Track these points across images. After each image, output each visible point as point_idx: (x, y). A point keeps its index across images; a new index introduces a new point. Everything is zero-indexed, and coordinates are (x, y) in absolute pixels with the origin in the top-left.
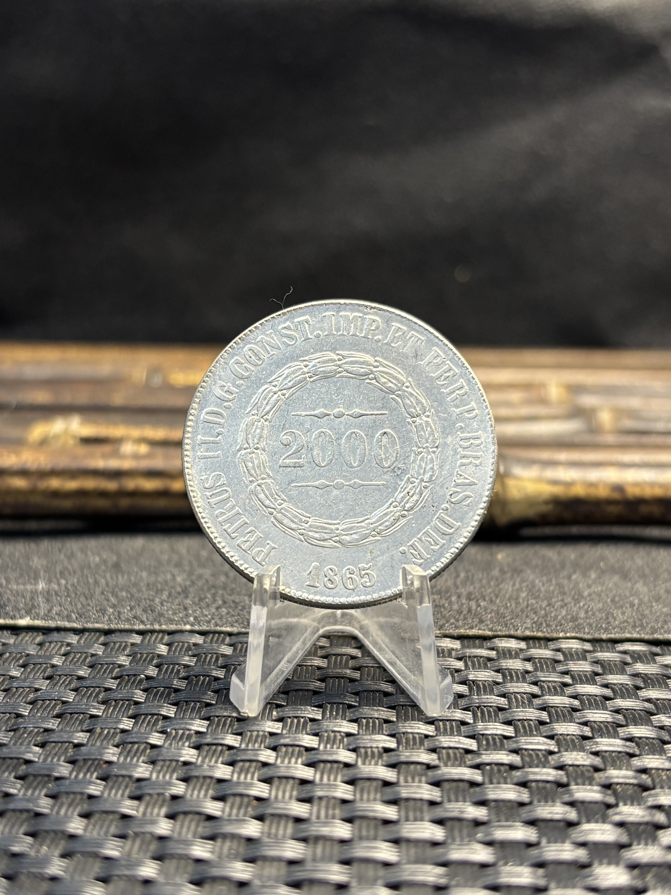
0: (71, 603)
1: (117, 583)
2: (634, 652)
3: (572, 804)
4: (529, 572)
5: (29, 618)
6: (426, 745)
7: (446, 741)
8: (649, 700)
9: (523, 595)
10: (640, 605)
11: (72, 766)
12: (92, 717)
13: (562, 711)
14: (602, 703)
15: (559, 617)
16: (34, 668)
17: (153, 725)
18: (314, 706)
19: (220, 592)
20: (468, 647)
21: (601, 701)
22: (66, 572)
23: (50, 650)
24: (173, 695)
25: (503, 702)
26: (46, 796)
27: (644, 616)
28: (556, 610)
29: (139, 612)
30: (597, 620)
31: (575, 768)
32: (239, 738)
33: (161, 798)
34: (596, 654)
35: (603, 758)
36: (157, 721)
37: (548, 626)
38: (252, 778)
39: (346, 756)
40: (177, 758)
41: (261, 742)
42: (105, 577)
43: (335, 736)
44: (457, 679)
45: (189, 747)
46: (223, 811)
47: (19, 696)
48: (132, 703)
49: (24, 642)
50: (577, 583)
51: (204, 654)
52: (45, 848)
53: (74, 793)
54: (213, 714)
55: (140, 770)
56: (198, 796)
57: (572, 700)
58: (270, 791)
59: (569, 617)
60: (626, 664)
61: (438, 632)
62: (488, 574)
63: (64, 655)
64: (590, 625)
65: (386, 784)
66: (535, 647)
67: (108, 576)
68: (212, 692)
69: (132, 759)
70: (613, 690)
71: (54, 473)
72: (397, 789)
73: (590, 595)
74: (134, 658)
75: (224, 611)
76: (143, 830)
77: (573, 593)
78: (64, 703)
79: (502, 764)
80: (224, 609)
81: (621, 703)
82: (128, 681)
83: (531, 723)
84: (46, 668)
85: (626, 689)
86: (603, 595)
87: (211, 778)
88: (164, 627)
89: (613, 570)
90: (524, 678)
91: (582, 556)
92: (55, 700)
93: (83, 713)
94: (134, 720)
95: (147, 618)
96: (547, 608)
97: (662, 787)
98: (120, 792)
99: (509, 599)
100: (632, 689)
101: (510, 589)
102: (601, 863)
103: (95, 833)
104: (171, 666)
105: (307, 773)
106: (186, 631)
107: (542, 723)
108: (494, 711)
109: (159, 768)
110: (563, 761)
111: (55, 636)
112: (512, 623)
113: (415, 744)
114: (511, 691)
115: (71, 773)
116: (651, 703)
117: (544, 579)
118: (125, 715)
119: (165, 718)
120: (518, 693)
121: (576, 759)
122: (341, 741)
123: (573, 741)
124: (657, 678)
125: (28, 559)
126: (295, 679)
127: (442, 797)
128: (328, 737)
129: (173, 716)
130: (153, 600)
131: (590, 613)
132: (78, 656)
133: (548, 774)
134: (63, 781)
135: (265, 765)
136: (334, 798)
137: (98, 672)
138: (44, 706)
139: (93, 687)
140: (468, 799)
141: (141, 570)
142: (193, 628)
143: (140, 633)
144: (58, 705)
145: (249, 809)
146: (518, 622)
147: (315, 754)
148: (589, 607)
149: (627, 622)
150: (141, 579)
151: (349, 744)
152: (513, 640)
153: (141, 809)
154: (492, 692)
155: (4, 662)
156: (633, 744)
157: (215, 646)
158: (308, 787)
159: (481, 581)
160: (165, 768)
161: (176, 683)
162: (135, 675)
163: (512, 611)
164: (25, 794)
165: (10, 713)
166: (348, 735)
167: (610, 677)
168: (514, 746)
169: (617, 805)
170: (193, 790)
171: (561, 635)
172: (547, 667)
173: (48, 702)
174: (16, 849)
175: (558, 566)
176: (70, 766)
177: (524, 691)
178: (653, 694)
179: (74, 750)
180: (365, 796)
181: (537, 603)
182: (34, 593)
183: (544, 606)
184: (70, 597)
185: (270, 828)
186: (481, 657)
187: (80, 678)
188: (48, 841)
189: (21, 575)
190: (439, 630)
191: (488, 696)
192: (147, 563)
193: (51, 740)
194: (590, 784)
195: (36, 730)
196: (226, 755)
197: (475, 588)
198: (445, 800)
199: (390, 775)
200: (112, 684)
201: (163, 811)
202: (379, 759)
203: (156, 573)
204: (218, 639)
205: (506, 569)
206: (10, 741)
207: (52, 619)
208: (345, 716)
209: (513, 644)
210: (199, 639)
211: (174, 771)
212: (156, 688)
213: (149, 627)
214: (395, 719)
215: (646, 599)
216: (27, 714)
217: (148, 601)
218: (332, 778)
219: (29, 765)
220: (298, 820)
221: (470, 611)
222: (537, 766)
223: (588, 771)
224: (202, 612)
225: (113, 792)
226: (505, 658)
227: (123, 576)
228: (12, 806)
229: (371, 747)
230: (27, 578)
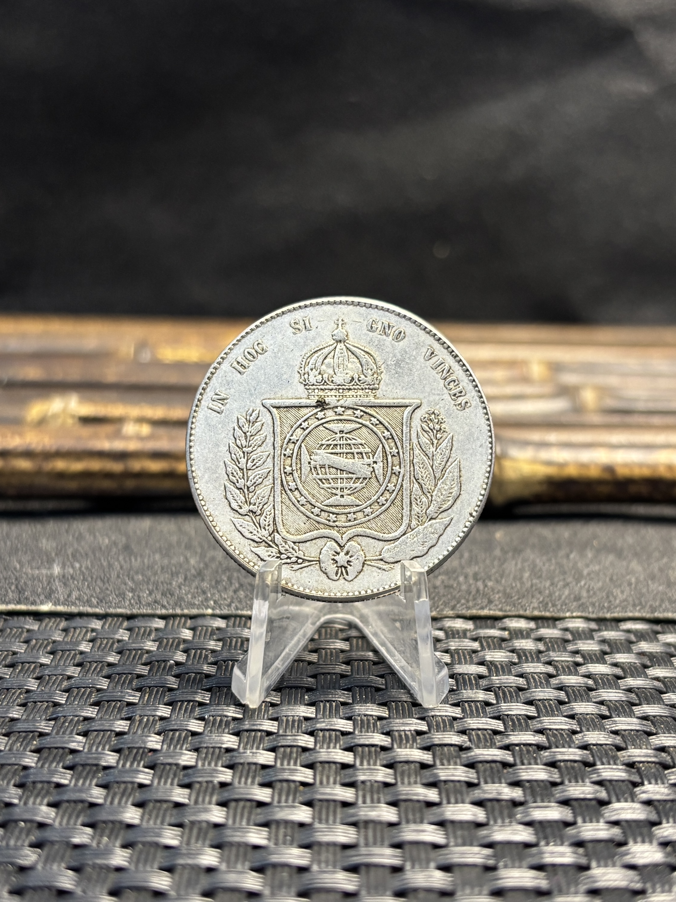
0: (88, 587)
1: (131, 566)
5: (50, 603)
6: (456, 728)
7: (474, 723)
11: (118, 755)
12: (129, 704)
16: (63, 655)
17: (191, 711)
18: (343, 690)
20: (481, 628)
22: (78, 555)
23: (76, 635)
24: (205, 680)
25: (521, 682)
26: (98, 785)
29: (159, 596)
32: (276, 723)
33: (210, 786)
36: (193, 708)
38: (295, 764)
39: (381, 739)
40: (219, 745)
41: (298, 728)
42: (118, 560)
43: (368, 721)
44: (475, 660)
45: (229, 733)
46: (272, 797)
47: (53, 683)
48: (166, 689)
49: (48, 628)
51: (229, 638)
52: (105, 838)
53: (124, 782)
55: (184, 758)
56: (246, 784)
58: (315, 776)
61: (450, 612)
63: (91, 641)
65: (424, 766)
67: (121, 558)
69: (175, 747)
71: (58, 454)
72: (435, 771)
74: (161, 643)
75: (242, 594)
76: (198, 819)
78: (99, 690)
79: (531, 745)
82: (159, 667)
84: (75, 654)
87: (255, 764)
88: (186, 611)
92: (90, 688)
93: (120, 701)
94: (171, 708)
95: (168, 603)
98: (170, 780)
103: (152, 822)
104: (199, 651)
105: (348, 758)
106: (208, 615)
109: (204, 755)
111: (78, 622)
113: (445, 726)
115: (118, 762)
118: (161, 702)
119: (201, 704)
122: (375, 725)
125: (37, 541)
126: (321, 662)
127: (478, 779)
128: (362, 721)
129: (208, 702)
130: (171, 584)
132: (105, 642)
134: (112, 770)
135: (305, 750)
136: (377, 782)
137: (127, 659)
138: (80, 694)
139: (125, 674)
141: (153, 552)
142: (215, 612)
143: (162, 617)
144: (93, 692)
145: (298, 795)
147: (351, 738)
150: (155, 561)
151: (382, 728)
153: (193, 798)
154: (510, 673)
155: (32, 650)
157: (239, 629)
158: (350, 771)
160: (209, 756)
161: (206, 669)
162: (164, 661)
164: (75, 785)
165: (47, 702)
166: (380, 718)
168: (539, 726)
170: (240, 778)
173: (83, 690)
174: (77, 840)
176: (115, 755)
179: (117, 738)
180: (406, 780)
182: (50, 578)
185: (320, 813)
186: (495, 637)
187: (110, 665)
188: (107, 832)
189: (34, 558)
190: (452, 610)
191: (508, 677)
192: (158, 545)
193: (92, 729)
195: (76, 719)
198: (482, 781)
199: (426, 758)
200: (144, 670)
202: (413, 742)
203: (168, 556)
206: (52, 731)
207: (74, 604)
208: (375, 700)
209: (523, 624)
210: (221, 623)
211: (218, 758)
212: (187, 673)
213: (171, 611)
216: (64, 702)
217: (165, 585)
218: (372, 762)
219: (75, 755)
220: (345, 805)
224: (221, 595)
225: (163, 780)
227: (136, 560)
228: (65, 797)
229: (404, 731)
230: (40, 562)
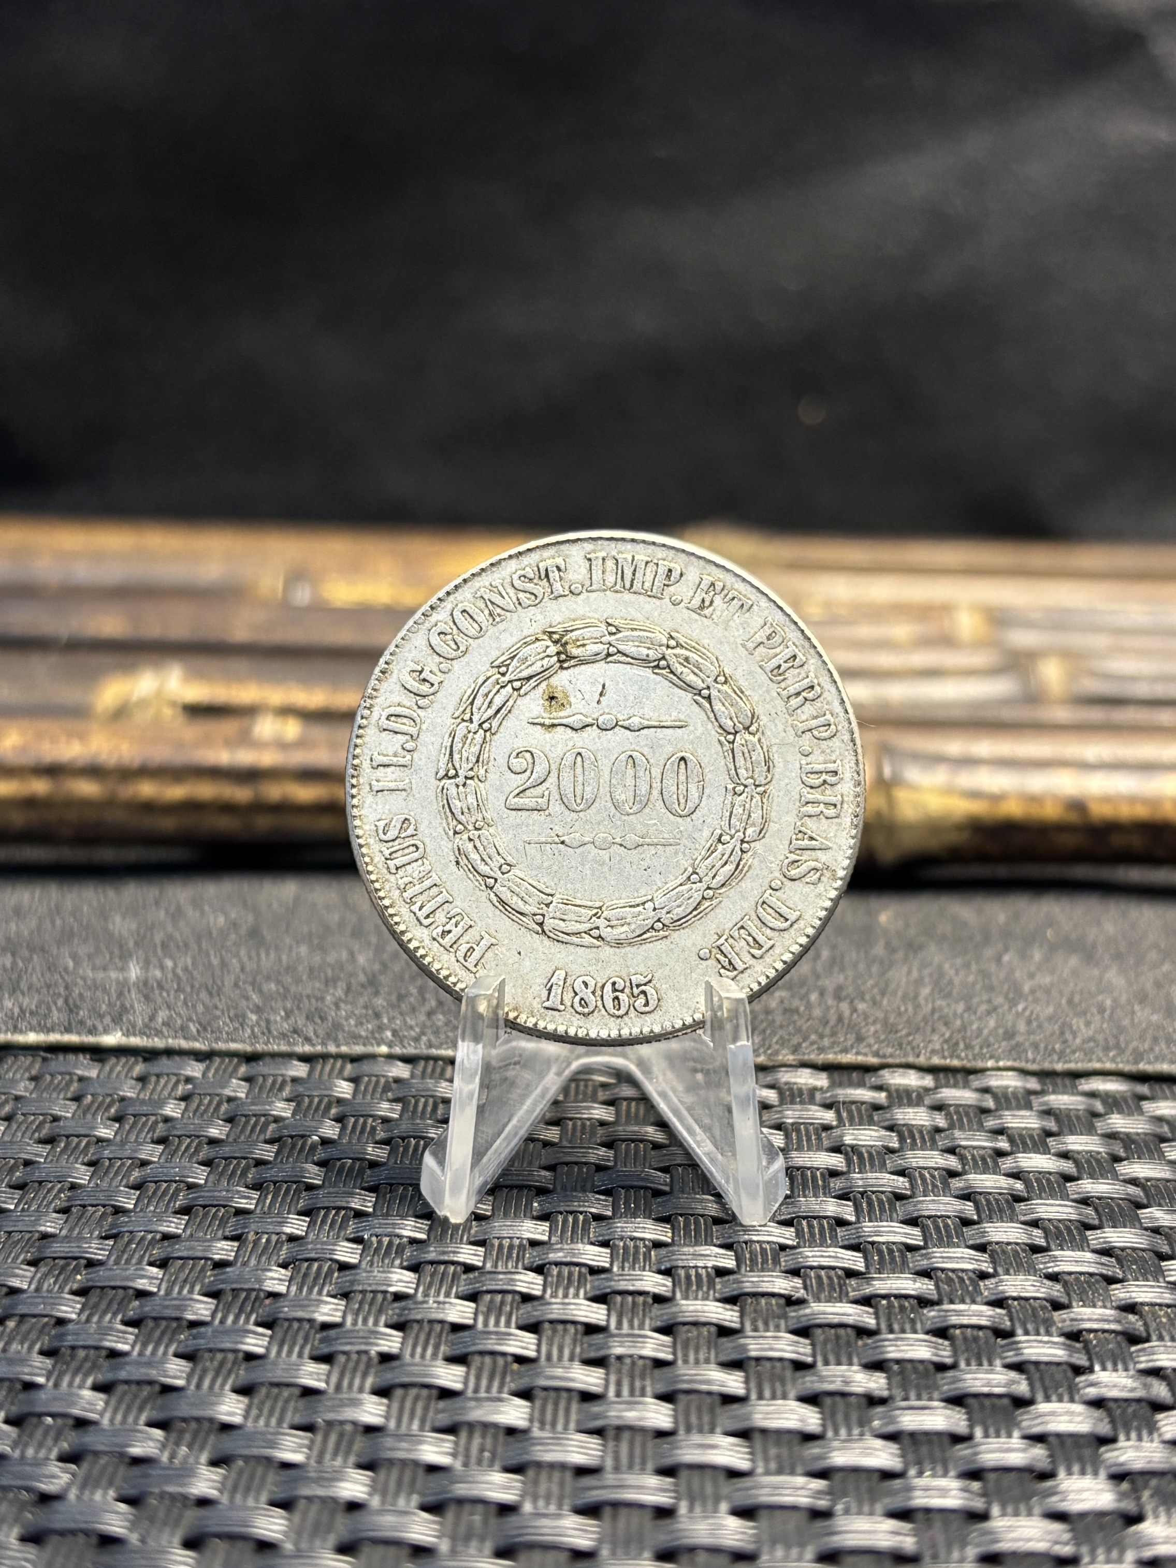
0: (185, 1003)
1: (259, 967)
2: (1107, 1094)
3: (1018, 1367)
4: (933, 948)
5: (119, 1032)
6: (783, 1264)
7: (814, 1256)
8: (1134, 1182)
9: (926, 991)
10: (1114, 1009)
11: (215, 1302)
12: (240, 1212)
13: (997, 1201)
14: (1059, 1186)
15: (986, 1032)
16: (136, 1122)
17: (340, 1227)
18: (600, 1193)
20: (841, 1085)
21: (1057, 1182)
22: (171, 945)
23: (159, 1089)
24: (368, 1172)
26: (177, 1355)
27: (1120, 1030)
28: (980, 1019)
30: (1046, 1037)
31: (1022, 1302)
32: (481, 1250)
33: (364, 1358)
34: (1046, 1098)
35: (1065, 1285)
36: (345, 1221)
37: (968, 1047)
38: (508, 1323)
39: (654, 1282)
40: (383, 1288)
41: (518, 1259)
42: (238, 955)
43: (636, 1248)
44: (826, 1143)
45: (402, 1267)
46: (465, 1383)
47: (116, 1174)
48: (302, 1187)
49: (114, 1074)
50: (1012, 970)
51: (414, 1097)
52: (184, 1449)
53: (222, 1351)
55: (325, 1308)
56: (423, 1356)
57: (1011, 1181)
58: (539, 1346)
59: (1001, 1031)
60: (1095, 1115)
61: (791, 1057)
62: (866, 952)
63: (183, 1099)
64: (1036, 1046)
65: (724, 1331)
66: (947, 1086)
67: (243, 952)
69: (310, 1289)
70: (1076, 1162)
71: (145, 772)
72: (742, 1341)
73: (1033, 991)
74: (299, 1104)
75: (440, 1018)
76: (339, 1417)
77: (1006, 987)
78: (190, 1187)
79: (907, 1297)
81: (1090, 1186)
82: (293, 1147)
83: (949, 1221)
84: (156, 1122)
85: (1098, 1161)
86: (1053, 991)
87: (441, 1322)
88: (344, 1049)
89: (1068, 945)
90: (934, 1142)
91: (1017, 917)
92: (176, 1183)
93: (225, 1206)
94: (308, 1219)
95: (315, 1032)
96: (966, 1015)
97: (1161, 1338)
98: (297, 1349)
99: (903, 1000)
100: (1106, 1161)
101: (904, 980)
102: (1070, 1472)
103: (262, 1422)
104: (361, 1120)
105: (596, 1314)
106: (381, 1056)
107: (966, 1222)
108: (889, 1200)
109: (356, 1305)
110: (1003, 1292)
111: (164, 1065)
112: (910, 1043)
113: (765, 1261)
114: (914, 1165)
115: (213, 1316)
116: (1137, 1186)
117: (959, 961)
118: (292, 1209)
119: (359, 1214)
120: (925, 1168)
121: (1024, 1288)
122: (647, 1256)
123: (1016, 1253)
124: (1145, 1142)
126: (565, 1140)
127: (813, 1355)
128: (625, 1249)
129: (371, 1210)
132: (206, 1102)
133: (980, 1315)
134: (202, 1329)
135: (527, 1298)
136: (642, 1357)
137: (242, 1131)
138: (159, 1193)
139: (235, 1158)
140: (855, 1359)
142: (393, 1051)
143: (305, 1058)
144: (181, 1191)
145: (508, 1379)
146: (918, 1039)
147: (606, 1279)
148: (1032, 1013)
149: (1095, 1041)
151: (659, 1262)
152: (913, 1072)
153: (333, 1380)
154: (882, 1167)
155: (85, 1112)
156: (1113, 1260)
157: (429, 1082)
158: (599, 1338)
159: (855, 965)
160: (366, 1306)
161: (371, 1151)
162: (302, 1136)
163: (909, 1021)
164: (142, 1353)
166: (657, 1245)
167: (1071, 1139)
168: (924, 1264)
169: (1091, 1370)
170: (414, 1346)
171: (990, 1064)
172: (970, 1121)
173: (165, 1186)
175: (979, 937)
176: (211, 1303)
177: (934, 1165)
178: (1141, 1169)
179: (215, 1272)
180: (691, 1356)
181: (949, 1005)
182: (123, 987)
183: (960, 1011)
184: (183, 991)
185: (543, 1411)
186: (863, 1103)
187: (212, 1142)
188: (188, 1438)
189: (99, 952)
190: (793, 1052)
191: (878, 1174)
193: (175, 1254)
194: (1047, 1333)
195: (150, 1236)
196: (462, 1282)
197: (846, 978)
198: (820, 1360)
199: (729, 1317)
200: (266, 1152)
201: (369, 1382)
202: (709, 1288)
204: (433, 1070)
205: (895, 942)
206: (109, 1256)
207: (159, 1033)
208: (650, 1212)
209: (911, 1080)
210: (403, 1071)
211: (380, 1310)
212: (339, 1159)
213: (319, 1048)
215: (1124, 999)
216: (132, 1207)
218: (636, 1322)
219: (143, 1301)
220: (586, 1398)
221: (840, 1019)
222: (963, 1301)
223: (1043, 1308)
224: (405, 1021)
225: (285, 1349)
226: (901, 1104)
227: (267, 955)
228: (122, 1374)
229: (696, 1268)
230: (108, 957)
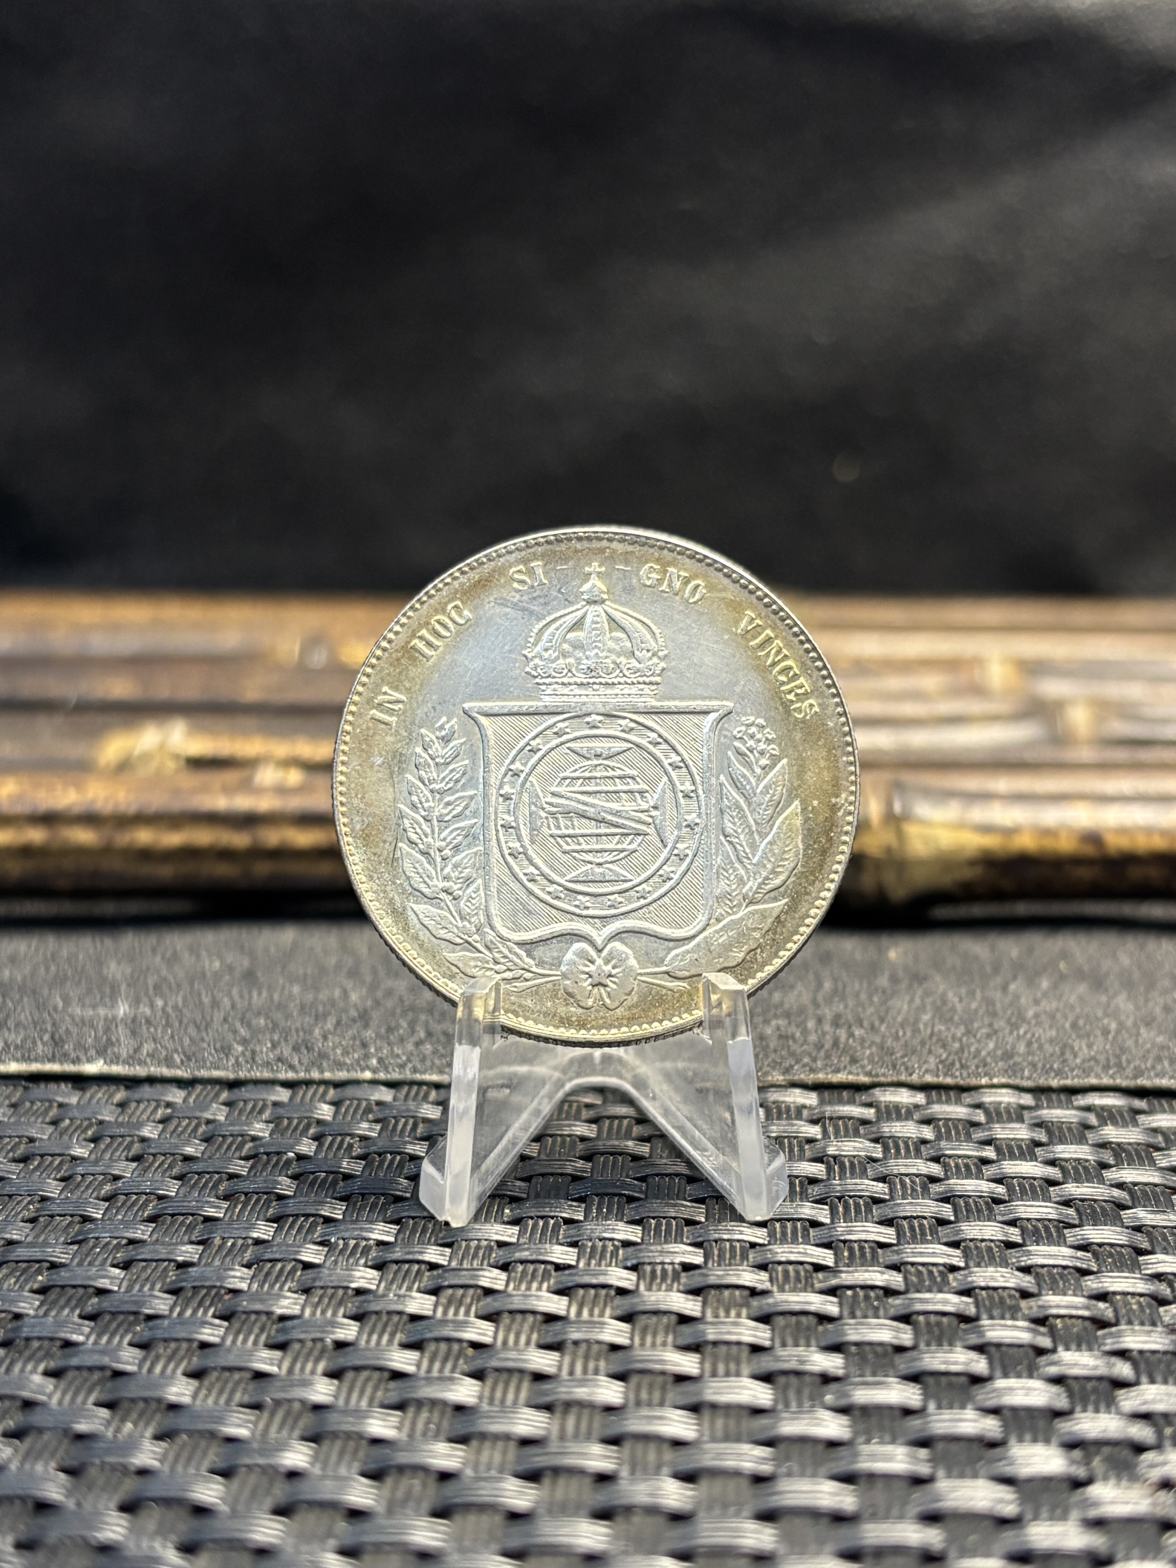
0: (172, 1037)
1: (250, 1004)
2: (1103, 1108)
3: (980, 1349)
4: (938, 978)
5: (102, 1062)
6: (751, 1259)
7: (783, 1252)
8: (1120, 1186)
9: (926, 1017)
10: (1118, 1032)
11: (174, 1297)
12: (208, 1219)
13: (975, 1203)
14: (1042, 1190)
15: (983, 1053)
16: (111, 1143)
17: (308, 1232)
18: (573, 1200)
19: (423, 1017)
20: (830, 1103)
21: (1040, 1186)
22: (164, 987)
23: (138, 1113)
24: (341, 1184)
25: (880, 1189)
26: (131, 1344)
27: (1123, 1050)
29: (286, 1051)
30: (1045, 1058)
31: (991, 1292)
32: (448, 1251)
33: (319, 1345)
34: (1039, 1112)
35: (1037, 1276)
36: (313, 1226)
38: (467, 1313)
39: (620, 1277)
40: (345, 1284)
41: (483, 1259)
42: (229, 994)
43: (604, 1247)
44: (808, 1154)
45: (366, 1266)
46: (418, 1366)
47: (88, 1187)
48: (273, 1197)
49: (95, 1101)
50: (1017, 997)
51: (394, 1117)
52: (129, 1426)
53: (177, 1340)
54: (406, 1214)
55: (285, 1302)
56: (378, 1343)
57: (993, 1185)
58: (496, 1333)
59: (999, 1052)
60: (1087, 1127)
61: (781, 1078)
62: (870, 983)
63: (161, 1121)
64: (1034, 1065)
65: (684, 1319)
66: (939, 1101)
67: (235, 992)
68: (406, 1178)
69: (272, 1286)
70: (1063, 1169)
71: (141, 819)
72: (701, 1327)
73: (1036, 1016)
74: (277, 1125)
75: (428, 1048)
76: (288, 1396)
77: (1009, 1012)
78: (161, 1198)
79: (873, 1287)
80: (429, 1046)
81: (1073, 1189)
82: (268, 1162)
83: (925, 1222)
84: (132, 1143)
85: (1085, 1168)
86: (1058, 1016)
87: (400, 1313)
88: (327, 1075)
89: (1080, 975)
90: (918, 1151)
91: (1030, 951)
92: (146, 1194)
93: (193, 1215)
94: (275, 1225)
95: (300, 1061)
96: (964, 1039)
97: (1130, 1322)
98: (252, 1338)
99: (902, 1026)
100: (1093, 1167)
101: (905, 1007)
102: (1021, 1440)
103: (210, 1401)
104: (339, 1138)
105: (557, 1305)
106: (365, 1081)
107: (942, 1222)
108: (866, 1204)
109: (316, 1299)
110: (972, 1282)
111: (147, 1091)
112: (904, 1063)
113: (733, 1256)
114: (895, 1172)
115: (172, 1310)
116: (1124, 1190)
117: (963, 991)
118: (261, 1217)
119: (328, 1220)
120: (907, 1175)
121: (992, 1278)
122: (614, 1254)
123: (989, 1249)
124: (1136, 1150)
125: (101, 964)
126: (543, 1157)
127: (772, 1340)
128: (593, 1248)
129: (340, 1217)
130: (311, 1032)
131: (1035, 1046)
132: (184, 1124)
133: (945, 1302)
134: (159, 1322)
135: (488, 1292)
136: (599, 1342)
137: (217, 1150)
138: (128, 1204)
139: (208, 1173)
140: (813, 1342)
141: (291, 982)
142: (377, 1076)
143: (287, 1084)
144: (151, 1201)
145: (461, 1361)
146: (913, 1061)
147: (570, 1275)
148: (1033, 1035)
149: (1096, 1060)
150: (291, 996)
151: (626, 1259)
152: (904, 1090)
153: (286, 1365)
154: (864, 1174)
155: (61, 1135)
156: (1089, 1255)
157: (411, 1105)
158: (558, 1326)
159: (857, 995)
160: (326, 1300)
161: (346, 1165)
162: (278, 1153)
163: (906, 1045)
164: (96, 1343)
165: (72, 1216)
166: (626, 1244)
167: (1060, 1148)
168: (894, 1258)
169: (1054, 1351)
170: (370, 1335)
171: (984, 1081)
172: (958, 1133)
173: (135, 1197)
174: (82, 1427)
175: (988, 969)
176: (170, 1299)
177: (915, 1171)
178: (1129, 1175)
179: (178, 1272)
180: (649, 1340)
181: (948, 1029)
182: (111, 1022)
183: (959, 1035)
184: (171, 1026)
185: (493, 1390)
186: (850, 1118)
187: (187, 1159)
188: (134, 1415)
189: (89, 991)
190: (784, 1074)
191: (858, 1181)
192: (301, 971)
193: (139, 1257)
194: (1013, 1318)
195: (115, 1242)
196: (425, 1279)
197: (846, 1007)
198: (777, 1343)
199: (691, 1306)
200: (241, 1167)
201: (321, 1367)
202: (673, 1281)
203: (317, 989)
204: (417, 1094)
205: (901, 974)
206: (72, 1259)
207: (141, 1063)
208: (623, 1215)
209: (904, 1097)
210: (386, 1095)
211: (340, 1304)
212: (313, 1173)
213: (302, 1075)
214: (703, 1220)
215: (1129, 1023)
216: (100, 1216)
217: (301, 1034)
218: (596, 1311)
219: (103, 1298)
220: (539, 1377)
221: (836, 1043)
222: (930, 1291)
223: (1010, 1296)
224: (392, 1051)
225: (241, 1337)
226: (889, 1119)
227: (260, 994)
228: (75, 1361)
229: (663, 1263)
230: (98, 997)
